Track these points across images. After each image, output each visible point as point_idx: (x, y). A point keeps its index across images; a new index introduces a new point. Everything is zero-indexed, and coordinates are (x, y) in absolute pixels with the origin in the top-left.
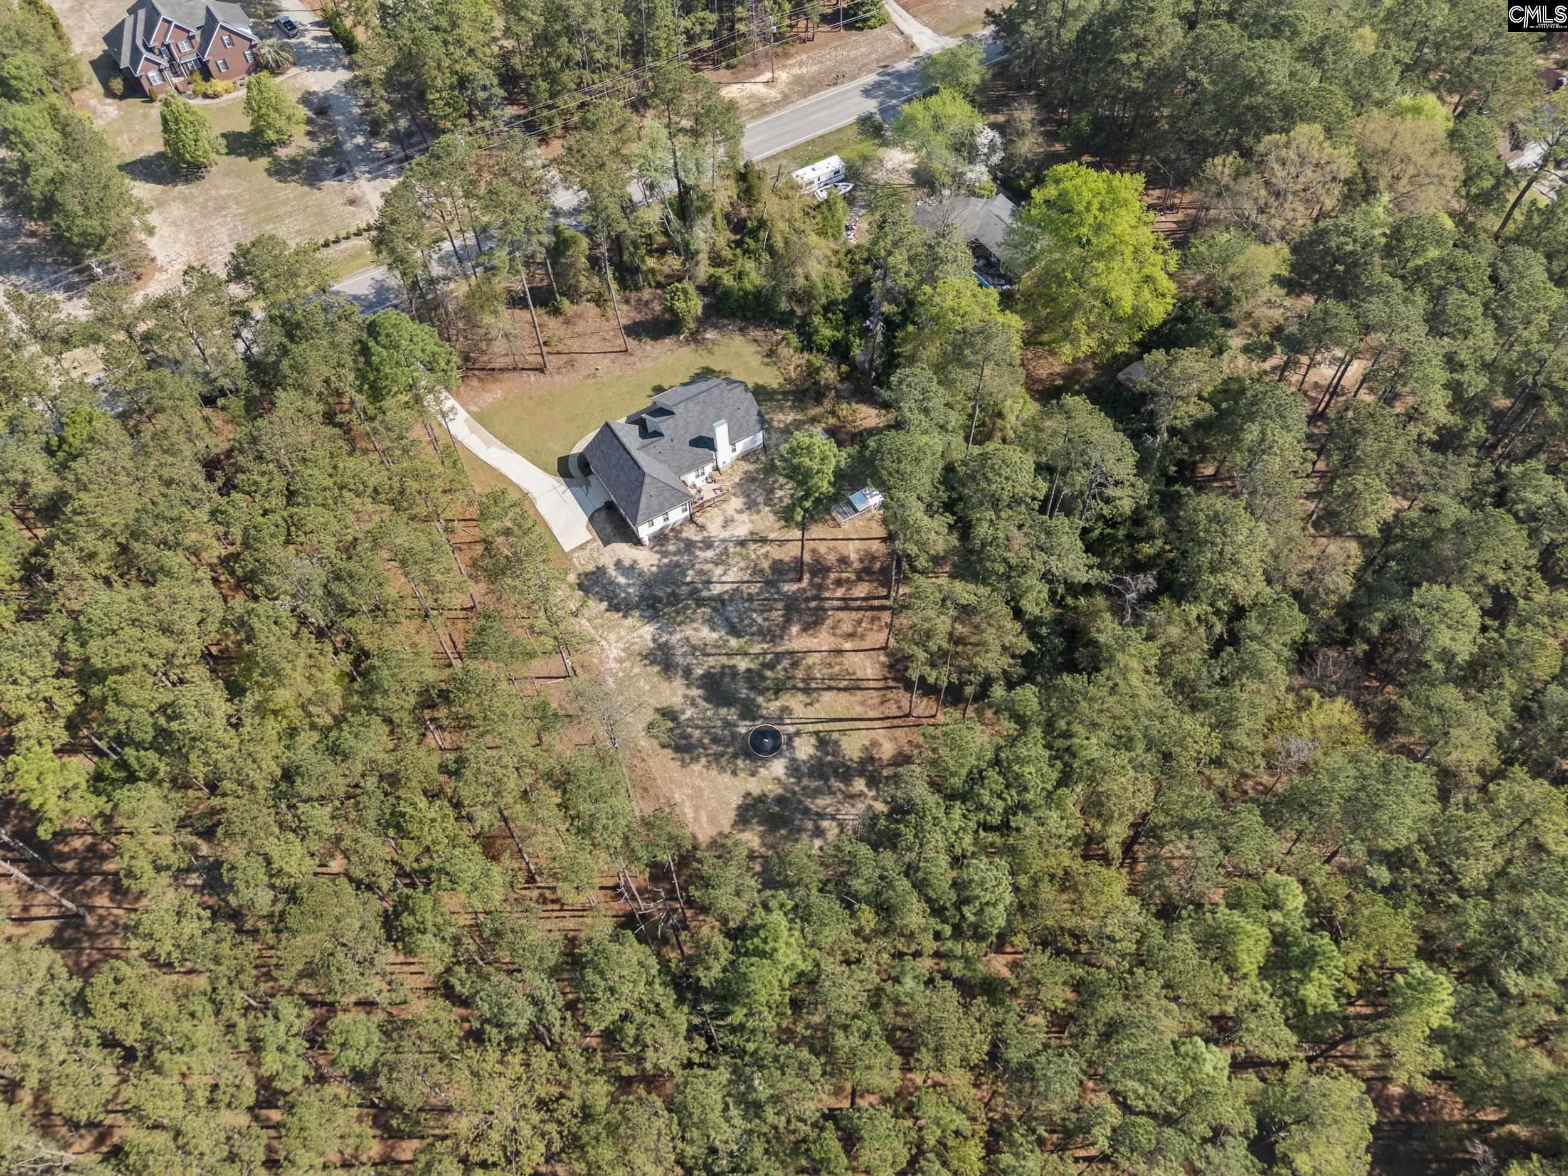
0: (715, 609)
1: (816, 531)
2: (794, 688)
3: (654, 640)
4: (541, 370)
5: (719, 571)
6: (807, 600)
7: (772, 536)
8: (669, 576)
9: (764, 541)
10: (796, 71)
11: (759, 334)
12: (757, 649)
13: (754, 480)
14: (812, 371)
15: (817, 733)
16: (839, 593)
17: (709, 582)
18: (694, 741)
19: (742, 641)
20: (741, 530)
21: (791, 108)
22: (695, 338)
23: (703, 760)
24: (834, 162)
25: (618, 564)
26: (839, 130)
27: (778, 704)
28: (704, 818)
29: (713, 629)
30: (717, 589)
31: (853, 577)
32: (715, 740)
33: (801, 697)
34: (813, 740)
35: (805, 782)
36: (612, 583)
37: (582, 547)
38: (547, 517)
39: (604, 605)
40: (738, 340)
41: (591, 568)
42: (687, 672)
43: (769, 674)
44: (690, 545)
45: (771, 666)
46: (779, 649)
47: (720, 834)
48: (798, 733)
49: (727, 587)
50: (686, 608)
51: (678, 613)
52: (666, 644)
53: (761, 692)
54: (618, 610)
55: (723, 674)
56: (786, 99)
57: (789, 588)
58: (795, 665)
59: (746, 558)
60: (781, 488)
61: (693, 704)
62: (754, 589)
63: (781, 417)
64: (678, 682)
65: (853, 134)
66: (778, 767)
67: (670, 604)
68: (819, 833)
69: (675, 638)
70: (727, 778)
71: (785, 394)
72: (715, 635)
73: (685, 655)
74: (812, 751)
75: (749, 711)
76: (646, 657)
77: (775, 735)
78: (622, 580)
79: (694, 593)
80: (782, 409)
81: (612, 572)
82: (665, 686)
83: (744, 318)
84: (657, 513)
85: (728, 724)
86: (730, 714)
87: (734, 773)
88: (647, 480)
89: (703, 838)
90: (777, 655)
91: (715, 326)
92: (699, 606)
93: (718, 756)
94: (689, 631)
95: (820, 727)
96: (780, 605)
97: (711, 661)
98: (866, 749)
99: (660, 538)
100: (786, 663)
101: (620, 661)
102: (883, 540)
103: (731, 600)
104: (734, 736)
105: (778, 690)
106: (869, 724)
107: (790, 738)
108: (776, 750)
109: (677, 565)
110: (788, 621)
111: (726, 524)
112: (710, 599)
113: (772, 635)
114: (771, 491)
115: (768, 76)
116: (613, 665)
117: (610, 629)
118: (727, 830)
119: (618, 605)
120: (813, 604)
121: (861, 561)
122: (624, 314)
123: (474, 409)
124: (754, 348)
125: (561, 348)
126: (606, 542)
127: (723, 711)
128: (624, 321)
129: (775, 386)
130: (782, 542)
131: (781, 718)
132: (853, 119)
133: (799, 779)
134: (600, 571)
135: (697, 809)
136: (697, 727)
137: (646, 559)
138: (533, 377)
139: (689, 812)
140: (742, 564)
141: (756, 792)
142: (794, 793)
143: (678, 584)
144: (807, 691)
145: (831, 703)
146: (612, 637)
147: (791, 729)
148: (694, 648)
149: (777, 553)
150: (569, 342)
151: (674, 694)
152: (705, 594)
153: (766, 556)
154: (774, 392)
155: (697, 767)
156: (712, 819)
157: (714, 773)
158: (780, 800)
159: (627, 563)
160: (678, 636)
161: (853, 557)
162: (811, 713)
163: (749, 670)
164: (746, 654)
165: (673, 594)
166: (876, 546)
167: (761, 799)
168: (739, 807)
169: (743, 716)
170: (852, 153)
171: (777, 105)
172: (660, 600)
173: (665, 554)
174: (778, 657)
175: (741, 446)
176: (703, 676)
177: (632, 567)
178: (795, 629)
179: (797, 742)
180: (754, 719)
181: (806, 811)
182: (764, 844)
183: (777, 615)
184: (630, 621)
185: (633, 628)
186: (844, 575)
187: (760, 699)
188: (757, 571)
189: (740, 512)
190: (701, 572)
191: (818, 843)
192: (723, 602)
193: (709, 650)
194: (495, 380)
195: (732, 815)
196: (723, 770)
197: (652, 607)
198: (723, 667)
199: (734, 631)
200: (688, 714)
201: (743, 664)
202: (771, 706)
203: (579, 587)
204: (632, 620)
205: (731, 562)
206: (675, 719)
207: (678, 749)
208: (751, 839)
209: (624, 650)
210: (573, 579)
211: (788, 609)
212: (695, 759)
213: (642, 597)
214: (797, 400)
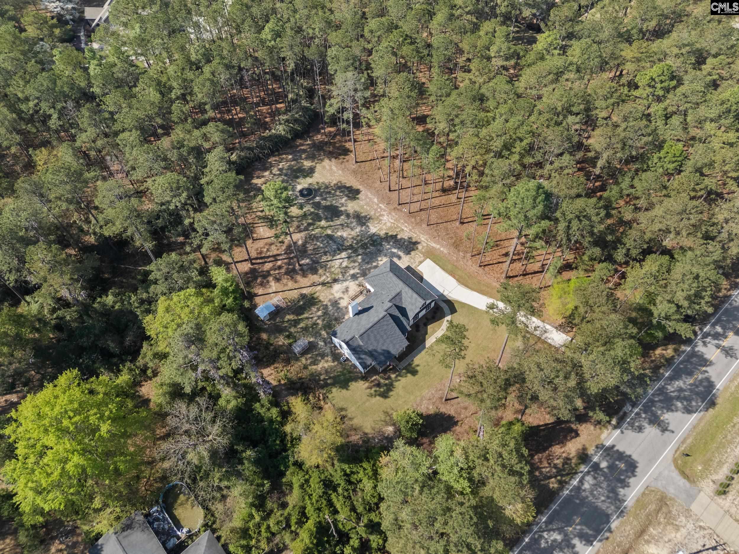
0: (342, 246)
1: (294, 295)
3: (368, 226)
5: (345, 264)
7: (319, 288)
8: (370, 257)
9: (323, 284)
11: (356, 437)
12: (317, 231)
13: (336, 319)
16: (279, 263)
17: (349, 258)
19: (325, 233)
20: (337, 288)
25: (399, 258)
28: (328, 167)
29: (341, 237)
30: (344, 255)
31: (272, 272)
32: (329, 193)
36: (399, 248)
37: (421, 262)
38: (446, 275)
40: (369, 429)
41: (413, 253)
42: (348, 216)
43: (310, 221)
45: (309, 225)
48: (293, 201)
49: (338, 257)
50: (356, 244)
51: (361, 240)
52: (362, 226)
53: (312, 213)
54: (392, 236)
55: (332, 218)
57: (305, 261)
58: (298, 227)
59: (332, 273)
60: (319, 317)
61: (342, 204)
62: (324, 258)
63: (326, 365)
64: (351, 212)
66: (299, 187)
67: (366, 244)
68: (280, 170)
69: (358, 229)
70: (321, 181)
72: (339, 234)
73: (352, 223)
75: (317, 205)
76: (370, 219)
77: (302, 196)
78: (395, 250)
79: (355, 251)
80: (327, 372)
81: (401, 253)
82: (357, 209)
85: (325, 199)
86: (325, 203)
87: (318, 183)
90: (308, 230)
92: (351, 245)
93: (327, 187)
94: (354, 233)
96: (310, 252)
97: (338, 222)
100: (302, 227)
102: (256, 295)
103: (335, 251)
104: (321, 195)
109: (368, 263)
110: (304, 245)
111: (347, 290)
112: (346, 250)
113: (312, 238)
114: (325, 314)
117: (391, 227)
119: (392, 239)
120: (292, 255)
121: (268, 282)
124: (356, 422)
126: (409, 267)
127: (328, 203)
128: (458, 429)
129: (334, 390)
130: (313, 285)
135: (331, 169)
136: (338, 196)
139: (334, 168)
140: (333, 270)
143: (364, 254)
146: (389, 224)
148: (347, 226)
149: (315, 278)
151: (353, 207)
152: (350, 251)
153: (321, 276)
154: (333, 385)
155: (335, 182)
156: (324, 167)
157: (326, 181)
158: (298, 177)
161: (272, 283)
163: (320, 221)
164: (322, 228)
165: (365, 249)
166: (260, 291)
167: (305, 177)
168: (314, 172)
169: (319, 203)
172: (371, 245)
174: (306, 229)
176: (341, 216)
178: (300, 242)
179: (293, 198)
180: (314, 203)
181: (286, 175)
183: (310, 247)
185: (381, 229)
186: (277, 272)
187: (312, 210)
188: (324, 267)
189: (340, 298)
190: (354, 261)
191: (280, 167)
192: (339, 249)
193: (341, 227)
195: (316, 170)
196: (324, 183)
197: (374, 241)
198: (332, 221)
199: (330, 237)
200: (343, 201)
201: (323, 223)
202: (307, 209)
203: (416, 243)
204: (382, 233)
205: (339, 270)
206: (349, 197)
207: (345, 187)
208: (307, 164)
209: (381, 220)
210: (420, 247)
211: (305, 251)
212: (335, 185)
213: (381, 245)
214: (317, 381)
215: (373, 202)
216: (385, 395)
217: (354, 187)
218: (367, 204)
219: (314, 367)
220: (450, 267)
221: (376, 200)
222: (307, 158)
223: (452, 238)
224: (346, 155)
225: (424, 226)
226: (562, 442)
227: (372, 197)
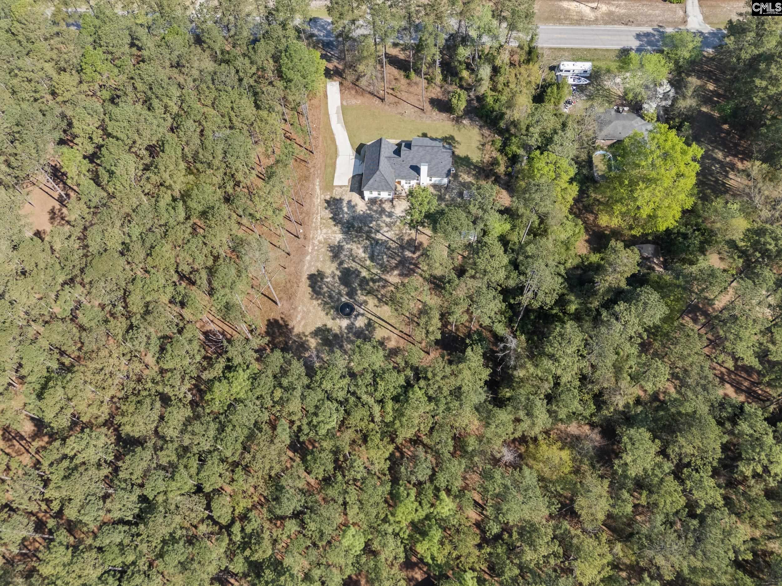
0: (371, 244)
2: (376, 296)
3: (339, 242)
4: (382, 100)
5: (386, 229)
6: (411, 263)
8: (365, 219)
10: (613, 9)
11: (486, 132)
12: (374, 271)
14: (495, 162)
15: (370, 319)
17: (378, 231)
18: (322, 291)
19: (372, 264)
21: (594, 27)
22: (458, 120)
23: (320, 301)
24: (587, 66)
25: (349, 202)
26: (607, 50)
27: (365, 298)
28: (303, 323)
29: (364, 252)
30: (379, 236)
32: (330, 297)
33: (376, 301)
34: (366, 321)
35: (350, 335)
36: (341, 208)
37: (341, 187)
38: (337, 166)
39: (331, 215)
40: (476, 130)
41: (338, 197)
42: (341, 263)
43: (371, 284)
44: (383, 211)
45: (374, 281)
46: (383, 277)
47: (303, 333)
48: (363, 315)
49: (384, 238)
50: (361, 236)
51: (356, 237)
52: (342, 246)
53: (362, 289)
54: (335, 221)
55: (354, 272)
56: (596, 21)
57: (408, 254)
58: (384, 287)
59: (401, 230)
61: (333, 277)
62: (393, 245)
63: (466, 177)
64: (335, 265)
65: (613, 56)
66: (345, 323)
67: (357, 231)
69: (347, 246)
70: (323, 314)
71: (476, 167)
72: (363, 255)
73: (345, 256)
74: (362, 325)
75: (351, 294)
76: (330, 247)
77: (352, 309)
78: (345, 209)
79: (369, 232)
80: (469, 173)
81: (345, 204)
82: (328, 263)
83: (486, 122)
84: (376, 189)
85: (340, 293)
86: (344, 290)
87: (327, 314)
88: (378, 173)
89: (296, 331)
90: (381, 278)
91: (471, 119)
92: (366, 239)
93: (326, 303)
94: (354, 246)
95: (373, 318)
96: (398, 259)
97: (354, 265)
98: (384, 338)
99: (373, 201)
100: (381, 284)
101: (320, 242)
103: (381, 244)
104: (338, 299)
105: (369, 293)
106: (393, 329)
107: (359, 314)
108: (348, 315)
109: (371, 217)
110: (396, 267)
111: (405, 211)
112: (373, 239)
113: (385, 269)
115: (594, 5)
116: (316, 242)
117: (326, 227)
118: (307, 334)
119: (336, 219)
120: (412, 267)
122: (436, 92)
123: (345, 103)
124: (479, 138)
125: (398, 94)
126: (352, 190)
127: (342, 287)
128: (434, 96)
129: (474, 161)
131: (361, 304)
132: (619, 47)
133: (349, 333)
134: (341, 200)
135: (302, 318)
136: (327, 287)
137: (361, 207)
138: (378, 101)
139: (299, 318)
140: (397, 232)
141: (329, 326)
142: (342, 336)
143: (366, 224)
144: (380, 300)
145: (386, 311)
146: (324, 231)
147: (362, 311)
148: (351, 255)
150: (403, 93)
151: (329, 268)
152: (373, 235)
153: (409, 235)
154: (472, 164)
155: (315, 302)
156: (305, 326)
157: (320, 309)
158: (336, 336)
159: (353, 204)
160: (349, 246)
162: (374, 310)
163: (364, 277)
164: (369, 270)
165: (361, 228)
167: (329, 330)
168: (319, 328)
169: (347, 294)
170: (603, 65)
171: (589, 22)
172: (353, 227)
173: (370, 209)
174: (381, 279)
175: (435, 180)
176: (345, 268)
177: (354, 207)
178: (396, 272)
179: (360, 318)
180: (351, 298)
181: (342, 346)
182: (316, 348)
183: (394, 262)
184: (336, 228)
185: (334, 232)
187: (359, 292)
188: (401, 239)
190: (378, 225)
192: (377, 243)
193: (356, 260)
194: (362, 95)
195: (313, 329)
196: (324, 310)
197: (348, 228)
198: (356, 270)
199: (372, 258)
200: (328, 280)
201: (364, 273)
202: (361, 297)
203: (327, 202)
204: (337, 229)
205: (394, 228)
206: (322, 279)
207: (314, 290)
208: (313, 343)
209: (325, 239)
210: (328, 198)
211: (400, 262)
212: (317, 299)
213: (348, 221)
214: (479, 173)
215: (312, 258)
216: (452, 138)
217: (308, 282)
218: (317, 260)
219: (473, 182)
220: (329, 170)
221: (308, 258)
222: (307, 349)
223: (302, 185)
224: (276, 321)
225: (305, 209)
226: (396, 57)
227: (306, 263)
